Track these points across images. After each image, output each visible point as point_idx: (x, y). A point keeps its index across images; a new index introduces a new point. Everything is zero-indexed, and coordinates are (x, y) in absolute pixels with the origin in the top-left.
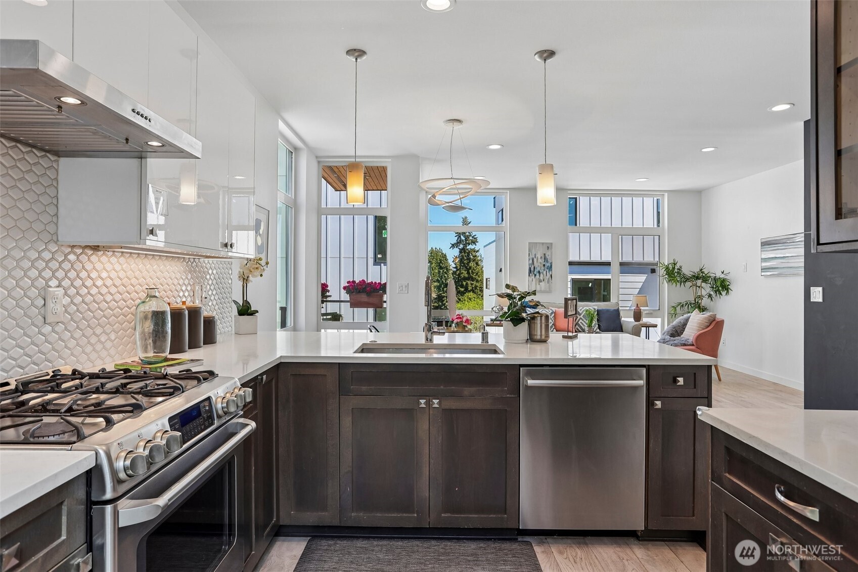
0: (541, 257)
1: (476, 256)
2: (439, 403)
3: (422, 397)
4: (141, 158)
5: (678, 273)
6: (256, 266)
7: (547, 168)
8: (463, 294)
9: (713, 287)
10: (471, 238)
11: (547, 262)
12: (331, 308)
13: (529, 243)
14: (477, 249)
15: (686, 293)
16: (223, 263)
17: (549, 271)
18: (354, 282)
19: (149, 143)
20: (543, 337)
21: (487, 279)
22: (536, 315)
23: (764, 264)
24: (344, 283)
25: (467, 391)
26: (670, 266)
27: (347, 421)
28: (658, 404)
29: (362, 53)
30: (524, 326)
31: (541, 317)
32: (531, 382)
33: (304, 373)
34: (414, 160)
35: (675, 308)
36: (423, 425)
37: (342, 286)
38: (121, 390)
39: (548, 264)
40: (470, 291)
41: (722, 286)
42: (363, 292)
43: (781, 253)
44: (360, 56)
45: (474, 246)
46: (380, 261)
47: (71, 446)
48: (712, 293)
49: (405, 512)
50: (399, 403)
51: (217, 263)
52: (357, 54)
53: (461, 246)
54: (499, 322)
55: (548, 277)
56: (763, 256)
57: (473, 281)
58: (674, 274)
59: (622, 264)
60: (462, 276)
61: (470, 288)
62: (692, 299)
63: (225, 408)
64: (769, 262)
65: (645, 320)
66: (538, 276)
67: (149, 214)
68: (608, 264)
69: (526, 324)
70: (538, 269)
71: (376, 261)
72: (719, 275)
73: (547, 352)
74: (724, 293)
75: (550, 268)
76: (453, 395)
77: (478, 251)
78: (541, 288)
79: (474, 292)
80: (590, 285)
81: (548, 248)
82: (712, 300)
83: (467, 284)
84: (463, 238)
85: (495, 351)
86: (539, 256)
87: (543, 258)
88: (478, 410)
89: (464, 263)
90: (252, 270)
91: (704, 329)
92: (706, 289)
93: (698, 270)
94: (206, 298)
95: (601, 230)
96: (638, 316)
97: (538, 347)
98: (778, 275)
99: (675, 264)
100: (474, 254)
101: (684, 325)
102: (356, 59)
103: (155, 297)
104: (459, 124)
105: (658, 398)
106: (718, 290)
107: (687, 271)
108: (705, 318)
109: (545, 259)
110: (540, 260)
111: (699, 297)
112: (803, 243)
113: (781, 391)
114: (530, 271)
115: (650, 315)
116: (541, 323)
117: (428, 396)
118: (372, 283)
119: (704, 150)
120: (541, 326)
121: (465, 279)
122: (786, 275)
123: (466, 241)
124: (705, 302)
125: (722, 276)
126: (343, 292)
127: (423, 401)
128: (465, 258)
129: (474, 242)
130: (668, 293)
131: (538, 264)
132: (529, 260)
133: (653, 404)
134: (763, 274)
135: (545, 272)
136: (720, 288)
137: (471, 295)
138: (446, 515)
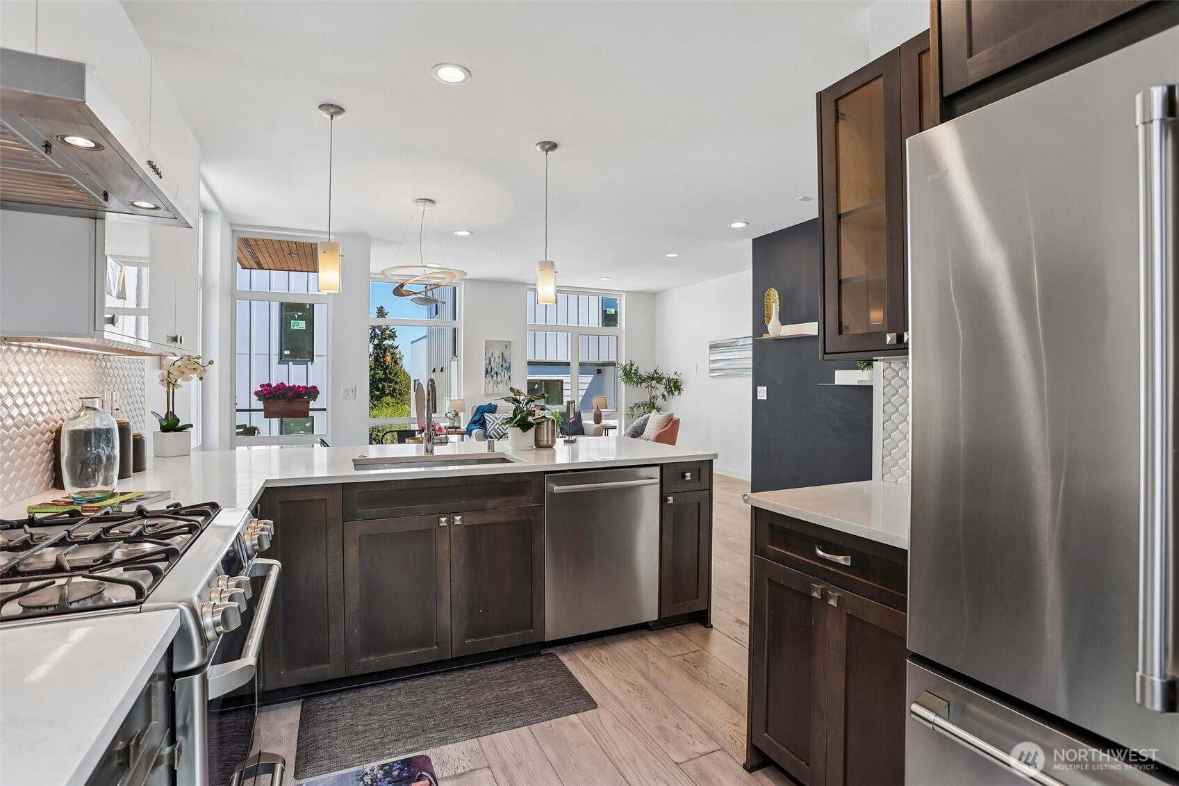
0: (499, 357)
1: (394, 353)
2: (462, 520)
3: (443, 514)
4: (96, 218)
5: (635, 374)
6: (194, 367)
7: (547, 265)
8: (379, 398)
9: (666, 388)
10: (388, 332)
11: (506, 361)
12: (243, 419)
13: (486, 341)
14: (395, 345)
15: (641, 394)
16: (135, 361)
17: (507, 372)
18: (269, 385)
19: (135, 203)
20: (550, 443)
21: (415, 381)
22: (543, 420)
23: (712, 366)
24: (256, 387)
25: (491, 504)
26: (628, 367)
27: (353, 552)
28: (671, 498)
29: (339, 110)
30: (532, 431)
31: (548, 421)
32: (556, 489)
33: (297, 499)
34: (364, 239)
35: (632, 408)
36: (444, 545)
37: (253, 392)
38: (103, 537)
39: (506, 365)
40: (387, 395)
41: (674, 386)
42: (283, 398)
43: (727, 356)
44: (336, 113)
45: (392, 341)
46: (287, 359)
47: (139, 607)
48: (666, 393)
49: (424, 647)
50: (414, 523)
51: (128, 361)
52: (332, 110)
53: (376, 342)
54: (454, 430)
55: (506, 378)
56: (712, 358)
57: (390, 383)
58: (631, 375)
59: (581, 364)
60: (377, 376)
61: (387, 392)
62: (648, 400)
63: (255, 545)
64: (716, 363)
65: (604, 422)
66: (495, 378)
67: (107, 297)
68: (568, 364)
69: (533, 430)
70: (496, 370)
71: (281, 358)
72: (672, 376)
73: (553, 457)
74: (676, 393)
75: (508, 369)
76: (476, 509)
77: (397, 348)
78: (498, 390)
79: (392, 396)
80: (536, 387)
81: (506, 346)
82: (665, 400)
83: (383, 386)
84: (378, 332)
85: (504, 460)
86: (496, 355)
87: (501, 358)
88: (501, 523)
89: (380, 362)
90: (186, 370)
91: (662, 428)
92: (661, 389)
93: (653, 371)
94: (117, 409)
95: (556, 329)
96: (598, 419)
97: (545, 452)
98: (725, 376)
99: (632, 365)
100: (392, 350)
101: (644, 425)
102: (332, 116)
103: (94, 409)
104: (432, 204)
105: (670, 494)
106: (671, 391)
107: (643, 372)
108: (664, 417)
109: (503, 358)
110: (497, 360)
111: (654, 397)
112: (752, 346)
113: (726, 482)
114: (487, 372)
115: (609, 417)
116: (547, 427)
117: (450, 513)
118: (295, 386)
119: (668, 255)
120: (548, 431)
121: (381, 380)
122: (731, 376)
123: (382, 335)
124: (659, 402)
125: (675, 377)
126: (254, 398)
127: (443, 519)
128: (381, 355)
129: (393, 336)
130: (626, 394)
131: (495, 365)
132: (486, 359)
133: (666, 500)
134: (711, 374)
135: (503, 373)
136: (673, 389)
137: (389, 399)
138: (470, 641)
